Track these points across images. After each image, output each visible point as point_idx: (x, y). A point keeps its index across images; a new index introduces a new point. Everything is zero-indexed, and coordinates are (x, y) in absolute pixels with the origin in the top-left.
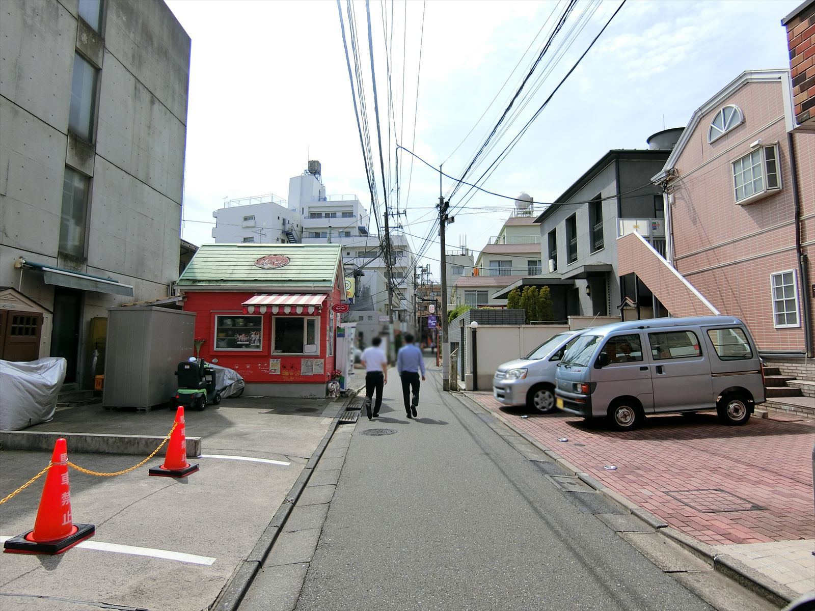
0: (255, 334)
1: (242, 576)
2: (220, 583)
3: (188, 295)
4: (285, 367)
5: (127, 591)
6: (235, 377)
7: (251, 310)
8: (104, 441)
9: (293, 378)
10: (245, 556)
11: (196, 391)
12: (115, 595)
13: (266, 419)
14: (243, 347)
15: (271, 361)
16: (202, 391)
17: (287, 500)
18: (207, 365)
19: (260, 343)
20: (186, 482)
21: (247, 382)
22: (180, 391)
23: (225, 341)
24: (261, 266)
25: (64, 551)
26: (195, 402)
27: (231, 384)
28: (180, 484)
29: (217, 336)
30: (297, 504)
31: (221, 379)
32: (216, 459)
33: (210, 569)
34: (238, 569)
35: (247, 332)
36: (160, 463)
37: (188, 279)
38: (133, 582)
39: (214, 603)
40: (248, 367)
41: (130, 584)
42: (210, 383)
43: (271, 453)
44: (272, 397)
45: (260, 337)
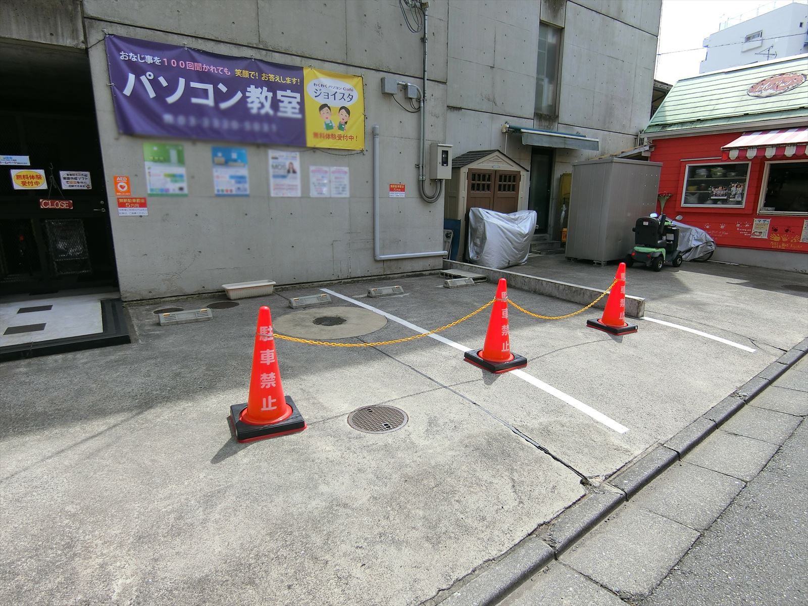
0: (737, 187)
1: (652, 460)
2: (625, 456)
3: (656, 143)
4: (776, 230)
5: (537, 426)
6: (704, 239)
7: (734, 155)
8: (556, 287)
9: (787, 245)
10: (663, 439)
11: (654, 250)
12: (526, 425)
13: (735, 291)
14: (719, 202)
15: (756, 221)
16: (660, 250)
17: (738, 394)
18: (669, 222)
19: (742, 198)
20: (620, 341)
21: (718, 245)
22: (637, 248)
23: (696, 195)
24: (757, 94)
25: (501, 373)
26: (651, 262)
27: (698, 246)
28: (613, 341)
29: (687, 190)
30: (752, 403)
31: (686, 240)
32: (659, 324)
33: (620, 438)
34: (650, 450)
35: (726, 184)
36: (598, 316)
37: (656, 125)
38: (544, 419)
39: (613, 474)
40: (722, 227)
41: (541, 421)
42: (672, 242)
43: (730, 332)
44: (750, 266)
45: (743, 190)
